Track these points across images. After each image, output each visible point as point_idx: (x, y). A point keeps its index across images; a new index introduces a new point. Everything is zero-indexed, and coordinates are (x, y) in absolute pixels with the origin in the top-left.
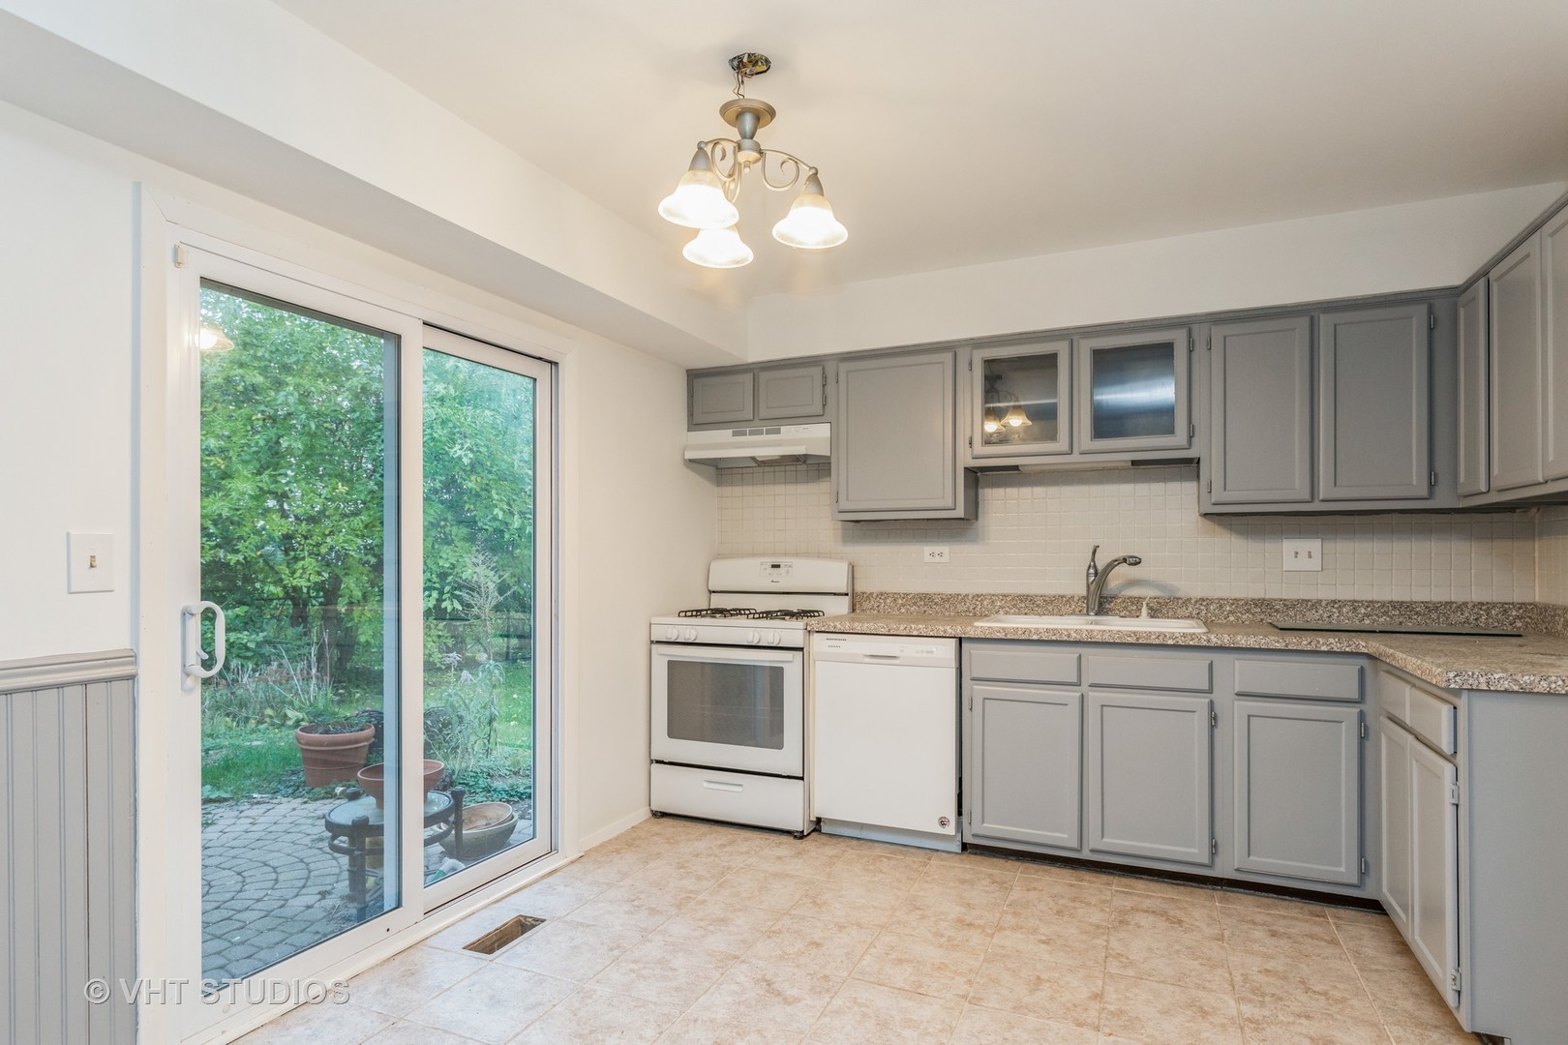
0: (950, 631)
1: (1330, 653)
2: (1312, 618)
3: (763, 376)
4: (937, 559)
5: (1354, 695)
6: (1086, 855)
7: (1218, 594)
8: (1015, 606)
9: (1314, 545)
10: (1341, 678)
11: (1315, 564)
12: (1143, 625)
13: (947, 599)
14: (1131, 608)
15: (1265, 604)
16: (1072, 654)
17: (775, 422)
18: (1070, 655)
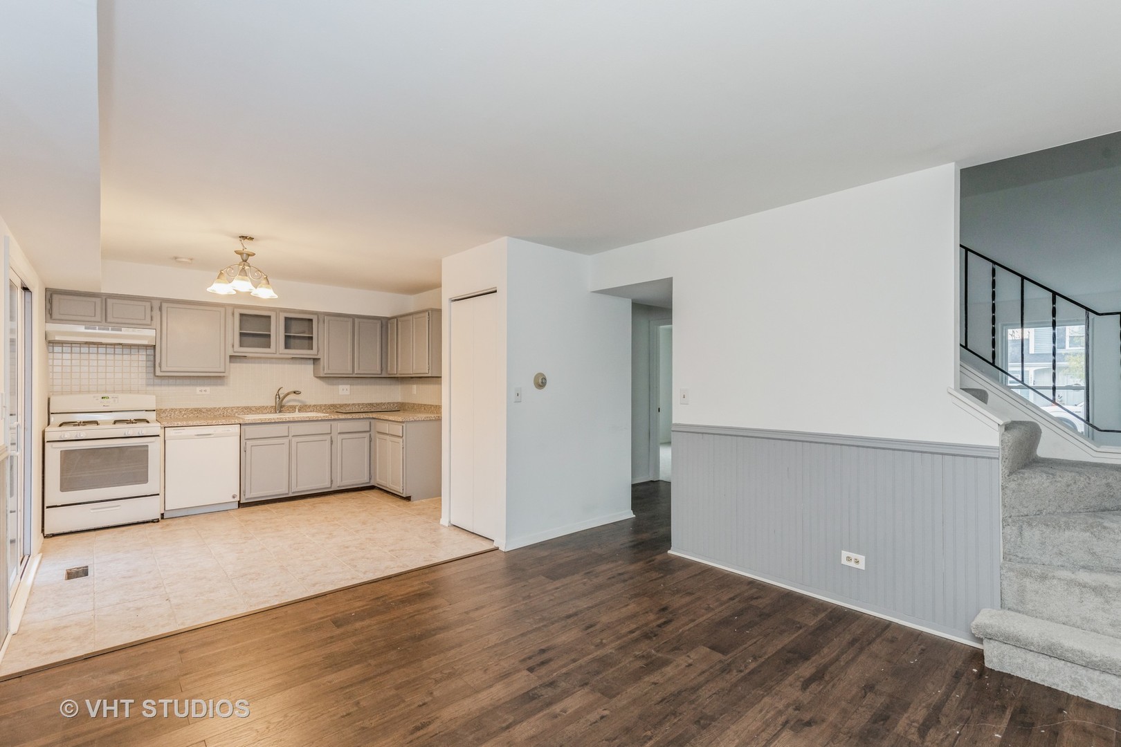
0: (237, 421)
1: (363, 418)
2: (348, 409)
3: (110, 301)
4: (204, 393)
5: (368, 430)
6: (291, 495)
7: (319, 404)
8: (243, 411)
9: (348, 387)
10: (364, 425)
11: (348, 393)
12: (297, 415)
13: (208, 410)
14: (292, 409)
15: (334, 406)
16: (286, 426)
17: (118, 326)
18: (285, 426)
